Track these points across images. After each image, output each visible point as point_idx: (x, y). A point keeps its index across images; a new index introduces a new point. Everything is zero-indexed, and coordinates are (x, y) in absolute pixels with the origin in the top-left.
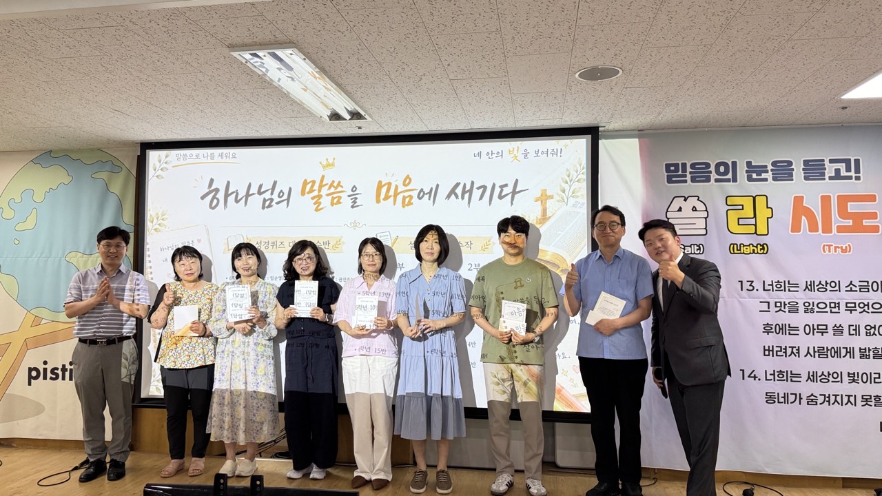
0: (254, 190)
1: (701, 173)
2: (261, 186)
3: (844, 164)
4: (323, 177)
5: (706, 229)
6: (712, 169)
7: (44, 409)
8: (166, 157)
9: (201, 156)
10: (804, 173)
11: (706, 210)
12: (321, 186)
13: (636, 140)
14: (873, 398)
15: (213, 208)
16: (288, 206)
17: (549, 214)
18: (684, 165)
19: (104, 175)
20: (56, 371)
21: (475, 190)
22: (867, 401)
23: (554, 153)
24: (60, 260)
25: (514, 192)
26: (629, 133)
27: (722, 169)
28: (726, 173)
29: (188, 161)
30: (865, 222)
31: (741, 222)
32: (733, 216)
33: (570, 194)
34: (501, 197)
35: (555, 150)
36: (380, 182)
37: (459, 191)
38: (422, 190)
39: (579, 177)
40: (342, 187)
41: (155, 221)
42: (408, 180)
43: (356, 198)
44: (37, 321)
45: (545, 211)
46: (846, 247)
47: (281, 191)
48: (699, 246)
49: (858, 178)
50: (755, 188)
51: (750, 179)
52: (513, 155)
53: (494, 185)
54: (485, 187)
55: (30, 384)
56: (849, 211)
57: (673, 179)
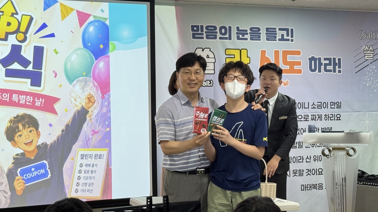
1: (211, 33)
3: (286, 32)
5: (214, 70)
6: (218, 30)
10: (266, 36)
11: (214, 58)
13: (174, 7)
14: (298, 171)
18: (202, 27)
22: (295, 173)
26: (169, 2)
27: (223, 31)
28: (225, 34)
30: (296, 67)
46: (286, 82)
48: (210, 81)
49: (292, 41)
50: (241, 44)
51: (238, 38)
56: (288, 60)
57: (196, 36)
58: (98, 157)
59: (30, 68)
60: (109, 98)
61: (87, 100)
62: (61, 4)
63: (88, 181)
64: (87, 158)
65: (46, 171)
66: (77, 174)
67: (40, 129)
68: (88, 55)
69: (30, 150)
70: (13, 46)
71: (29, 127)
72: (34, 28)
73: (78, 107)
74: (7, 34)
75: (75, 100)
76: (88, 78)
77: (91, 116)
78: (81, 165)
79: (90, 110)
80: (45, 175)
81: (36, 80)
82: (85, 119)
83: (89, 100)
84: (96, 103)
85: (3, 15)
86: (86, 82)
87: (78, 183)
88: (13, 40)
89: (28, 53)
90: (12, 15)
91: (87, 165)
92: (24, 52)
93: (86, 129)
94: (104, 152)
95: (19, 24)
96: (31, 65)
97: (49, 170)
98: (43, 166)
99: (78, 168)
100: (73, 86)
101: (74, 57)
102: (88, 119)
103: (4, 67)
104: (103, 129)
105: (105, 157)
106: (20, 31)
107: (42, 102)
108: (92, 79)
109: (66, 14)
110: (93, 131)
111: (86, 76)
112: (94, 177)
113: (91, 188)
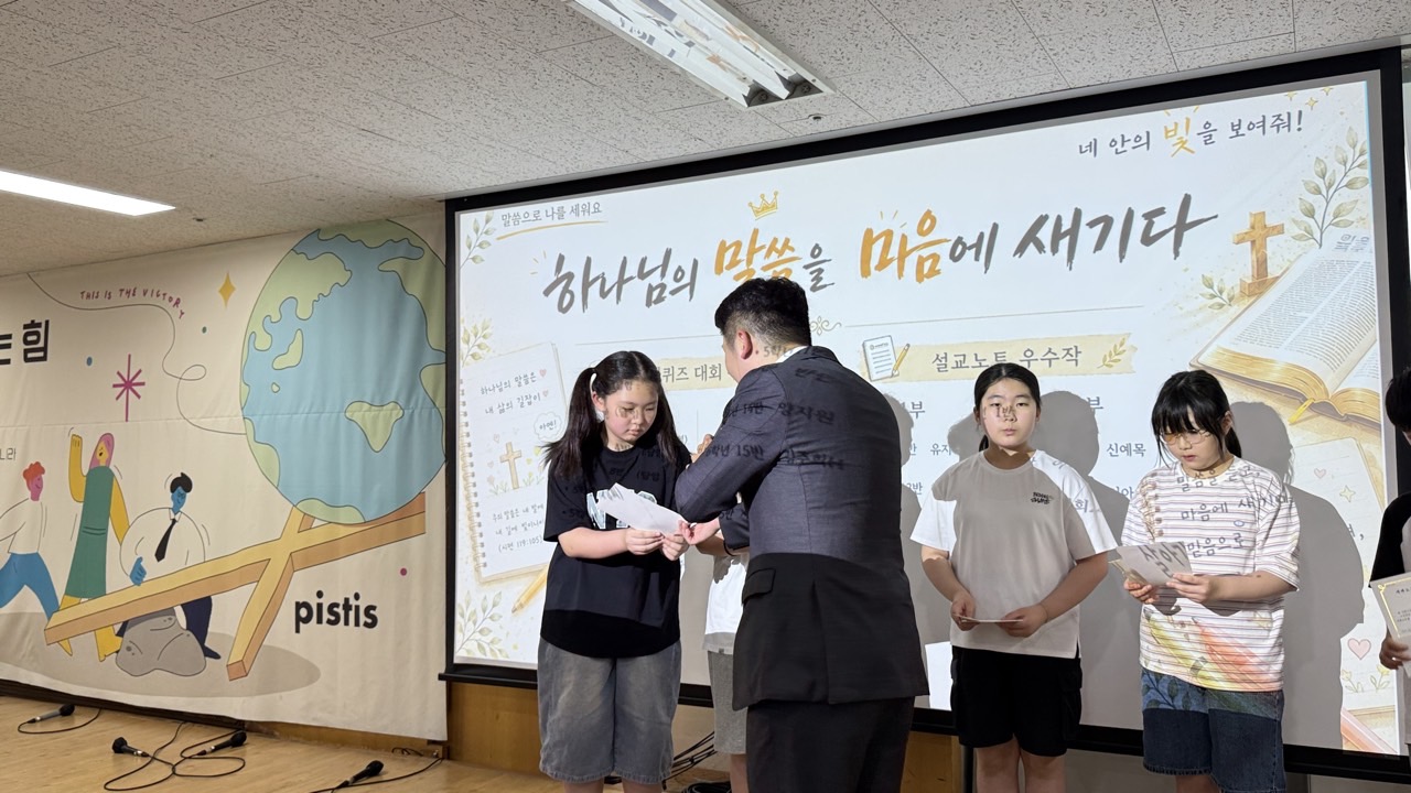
0: (632, 270)
2: (643, 261)
4: (756, 232)
7: (319, 676)
8: (487, 222)
9: (543, 214)
12: (752, 252)
15: (563, 310)
16: (691, 297)
17: (1273, 271)
19: (397, 265)
20: (335, 609)
21: (1083, 228)
23: (1282, 123)
24: (338, 417)
25: (1182, 226)
29: (522, 226)
33: (1329, 218)
34: (1147, 240)
35: (1285, 117)
36: (869, 232)
37: (1045, 235)
38: (959, 241)
39: (1351, 175)
40: (792, 249)
41: (472, 339)
42: (928, 222)
43: (821, 271)
44: (307, 523)
45: (1261, 265)
47: (680, 269)
52: (1174, 140)
53: (1130, 214)
54: (1107, 221)
55: (298, 631)
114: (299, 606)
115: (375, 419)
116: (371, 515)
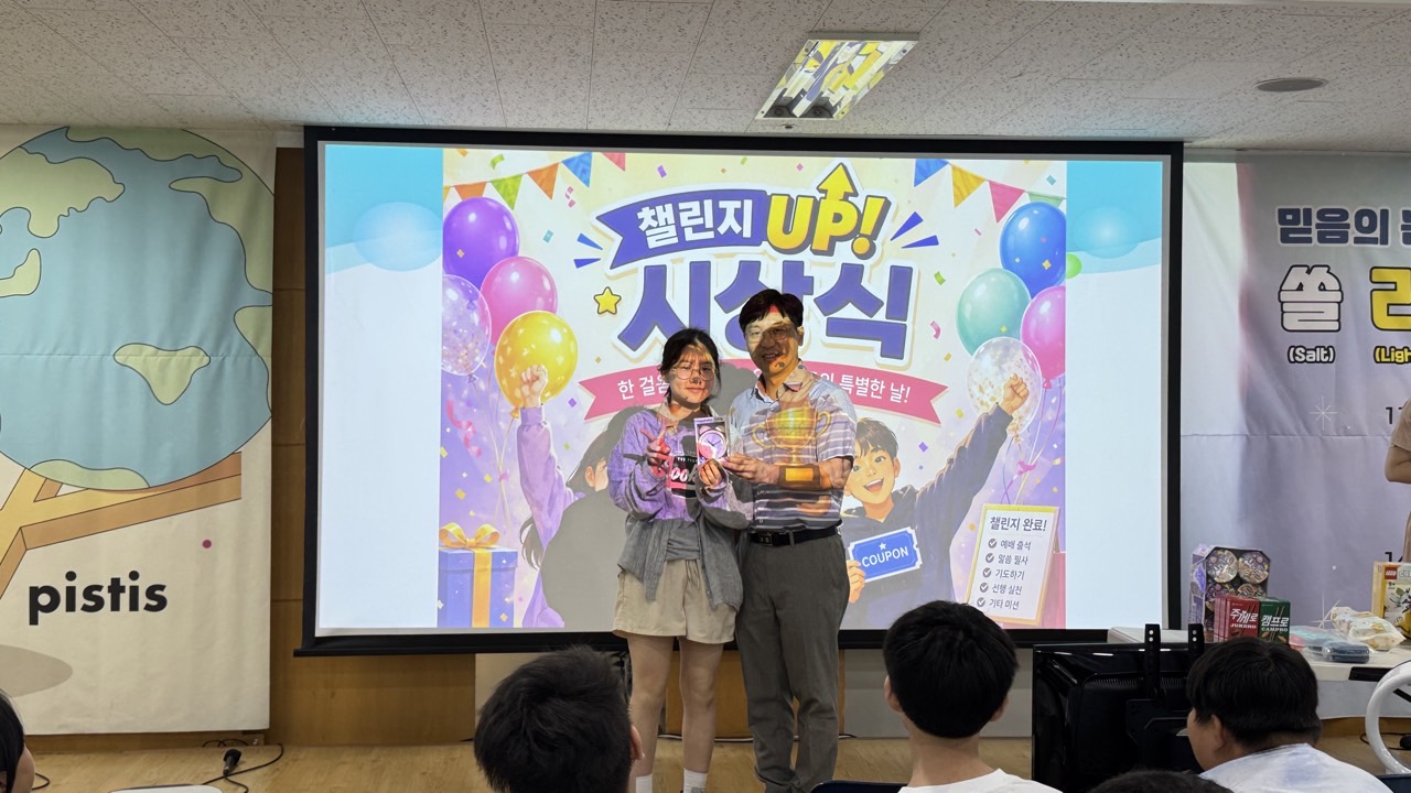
1: (1333, 227)
5: (1338, 320)
6: (1351, 220)
7: (70, 674)
11: (1340, 290)
13: (1233, 166)
18: (1308, 212)
19: (202, 186)
24: (101, 360)
26: (1221, 152)
27: (1366, 222)
28: (1371, 228)
31: (1393, 310)
32: (1381, 300)
44: (50, 489)
48: (1327, 349)
51: (1406, 240)
55: (34, 620)
57: (1291, 236)
58: (1033, 526)
59: (881, 316)
60: (1062, 388)
61: (1010, 391)
62: (954, 168)
63: (1009, 582)
64: (1005, 526)
65: (912, 551)
66: (983, 564)
67: (899, 456)
68: (1013, 286)
69: (877, 503)
70: (846, 267)
71: (876, 450)
72: (891, 225)
73: (987, 406)
74: (833, 240)
75: (981, 389)
76: (1012, 340)
77: (1017, 429)
78: (992, 543)
79: (1015, 415)
80: (910, 560)
81: (894, 342)
82: (1005, 435)
83: (1015, 392)
84: (1029, 398)
85: (825, 198)
86: (1007, 349)
87: (984, 584)
88: (845, 253)
89: (876, 283)
90: (846, 197)
91: (1005, 544)
92: (869, 281)
93: (1004, 459)
94: (1048, 515)
95: (860, 216)
96: (883, 310)
97: (917, 550)
98: (904, 540)
99: (985, 550)
100: (977, 357)
101: (981, 292)
102: (1010, 435)
103: (825, 315)
104: (1043, 460)
105: (1050, 527)
106: (861, 232)
107: (904, 393)
108: (1021, 341)
109: (965, 194)
110: (1021, 463)
111: (1008, 334)
112: (1022, 573)
113: (1014, 598)
114: (35, 592)
115: (163, 367)
116: (159, 478)
